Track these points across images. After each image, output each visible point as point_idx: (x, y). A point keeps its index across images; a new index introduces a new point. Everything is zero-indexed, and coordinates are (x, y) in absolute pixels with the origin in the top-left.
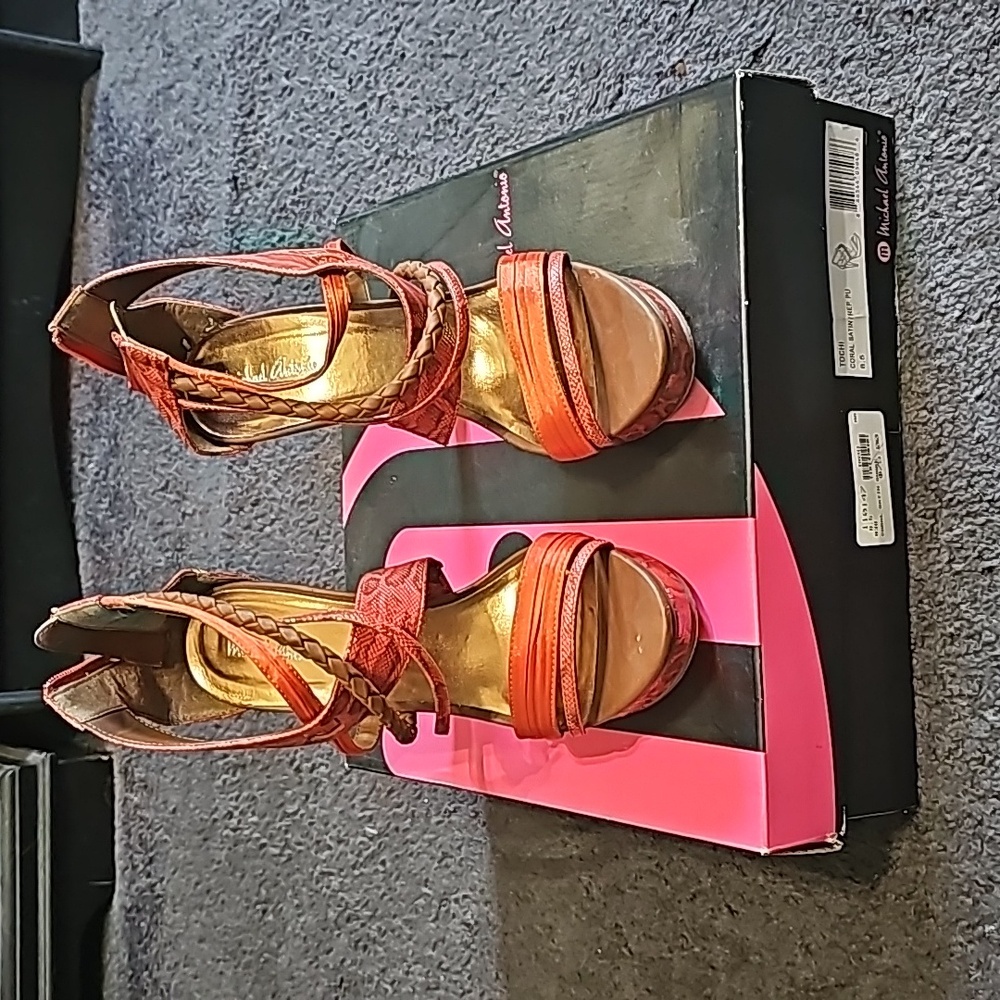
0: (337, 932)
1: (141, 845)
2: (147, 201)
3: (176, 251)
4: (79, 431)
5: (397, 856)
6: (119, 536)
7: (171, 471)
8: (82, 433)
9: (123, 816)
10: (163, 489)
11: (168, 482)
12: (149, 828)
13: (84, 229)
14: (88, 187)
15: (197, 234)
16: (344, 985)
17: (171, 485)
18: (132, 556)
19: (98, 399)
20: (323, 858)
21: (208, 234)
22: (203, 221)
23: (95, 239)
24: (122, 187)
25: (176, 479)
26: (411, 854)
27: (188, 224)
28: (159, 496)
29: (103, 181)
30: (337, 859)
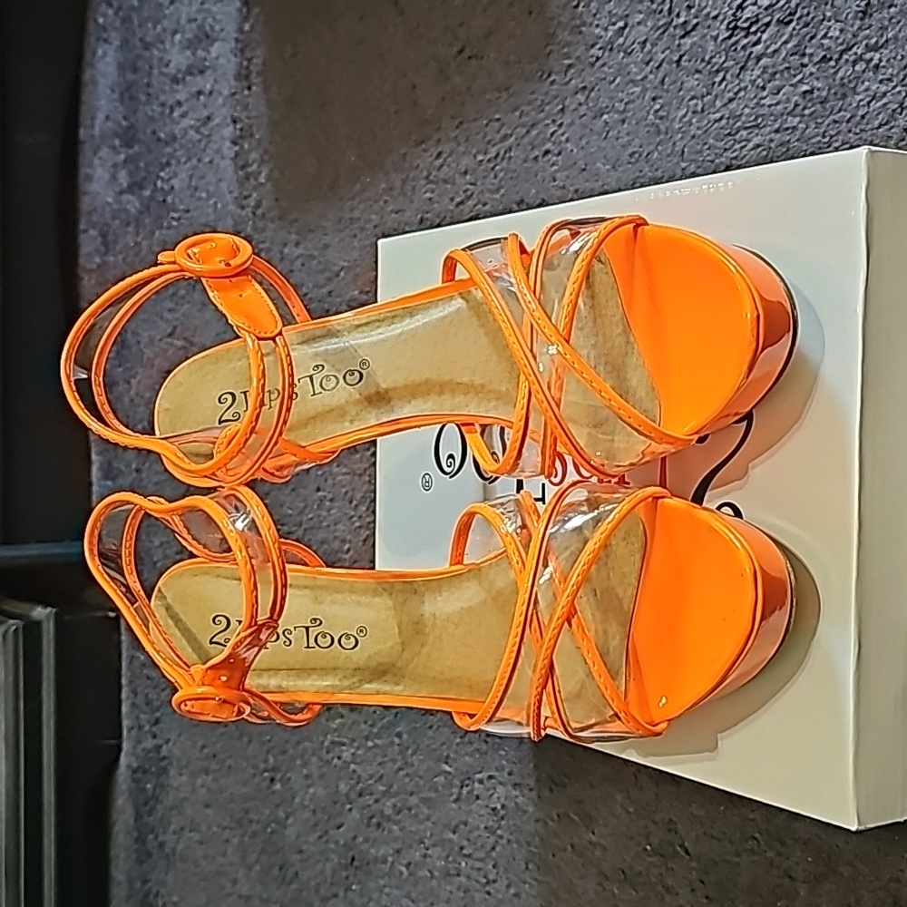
0: (349, 806)
1: (147, 704)
2: (155, 28)
3: (184, 79)
4: (87, 278)
5: (415, 728)
6: (126, 386)
7: (178, 315)
8: (89, 280)
9: (129, 674)
10: (170, 335)
11: (175, 328)
12: (155, 687)
13: (92, 65)
14: (96, 20)
15: (205, 59)
16: (355, 863)
17: (178, 330)
18: (139, 406)
19: (105, 244)
20: (335, 726)
21: (217, 58)
22: (212, 45)
23: (103, 76)
24: (130, 17)
25: (183, 324)
26: (431, 727)
27: (196, 49)
28: (166, 343)
29: (110, 12)
30: (350, 728)
